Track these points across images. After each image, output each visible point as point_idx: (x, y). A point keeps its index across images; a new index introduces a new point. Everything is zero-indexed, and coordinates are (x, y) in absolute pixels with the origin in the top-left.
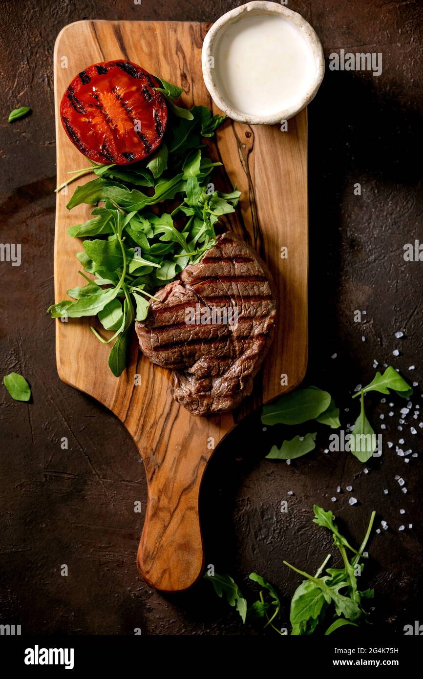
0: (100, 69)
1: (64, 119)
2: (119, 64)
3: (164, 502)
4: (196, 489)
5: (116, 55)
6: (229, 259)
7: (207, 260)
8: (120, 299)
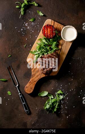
0: (50, 25)
1: (43, 29)
2: (52, 26)
3: (32, 82)
4: (36, 82)
5: (53, 24)
6: (54, 55)
7: (51, 54)
8: (39, 54)
